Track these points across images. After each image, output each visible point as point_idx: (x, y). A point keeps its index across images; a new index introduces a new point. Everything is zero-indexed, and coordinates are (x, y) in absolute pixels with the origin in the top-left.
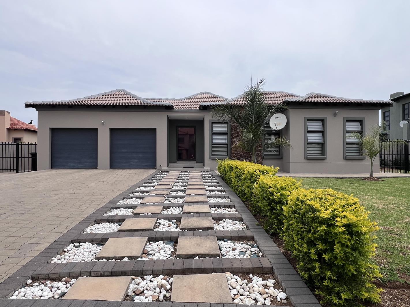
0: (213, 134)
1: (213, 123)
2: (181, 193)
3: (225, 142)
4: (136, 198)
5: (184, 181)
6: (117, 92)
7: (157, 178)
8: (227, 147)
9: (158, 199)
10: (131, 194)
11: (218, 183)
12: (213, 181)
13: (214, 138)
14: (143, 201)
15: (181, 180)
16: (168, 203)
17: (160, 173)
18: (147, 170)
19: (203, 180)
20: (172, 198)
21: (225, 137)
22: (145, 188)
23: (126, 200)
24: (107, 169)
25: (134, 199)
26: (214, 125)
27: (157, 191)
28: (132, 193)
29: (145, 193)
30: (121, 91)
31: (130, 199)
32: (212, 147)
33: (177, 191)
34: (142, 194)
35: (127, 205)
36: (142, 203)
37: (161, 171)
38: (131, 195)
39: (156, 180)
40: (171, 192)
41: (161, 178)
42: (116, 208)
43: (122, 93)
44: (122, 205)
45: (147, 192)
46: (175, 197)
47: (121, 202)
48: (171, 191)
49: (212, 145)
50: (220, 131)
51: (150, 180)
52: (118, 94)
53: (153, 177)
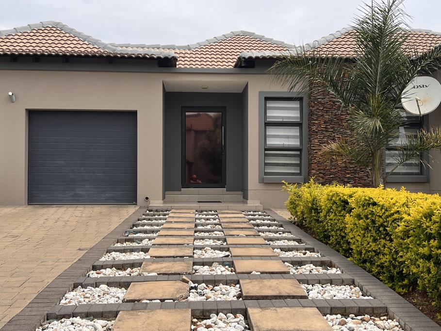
0: (268, 124)
1: (267, 99)
2: (223, 268)
3: (296, 143)
4: (109, 284)
5: (213, 235)
6: (43, 29)
7: (146, 227)
8: (300, 156)
9: (168, 289)
10: (92, 272)
11: (299, 241)
12: (284, 235)
13: (269, 135)
14: (130, 293)
15: (205, 232)
16: (199, 298)
17: (148, 215)
18: (114, 207)
19: (259, 231)
20: (204, 285)
21: (295, 132)
22: (124, 254)
23: (82, 290)
24: (20, 205)
25: (104, 287)
26: (270, 104)
27: (158, 262)
28: (94, 268)
29: (129, 269)
30: (51, 26)
31: (93, 289)
32: (266, 155)
33: (209, 263)
34: (120, 272)
35: (89, 305)
36: (128, 301)
37: (150, 211)
38: (93, 274)
39: (145, 232)
40: (196, 267)
41: (156, 227)
42: (59, 317)
43: (54, 29)
44: (76, 306)
45: (133, 265)
46: (211, 280)
47: (70, 295)
48: (194, 264)
49: (266, 150)
50: (283, 117)
51: (130, 233)
52: (46, 31)
53: (134, 226)
